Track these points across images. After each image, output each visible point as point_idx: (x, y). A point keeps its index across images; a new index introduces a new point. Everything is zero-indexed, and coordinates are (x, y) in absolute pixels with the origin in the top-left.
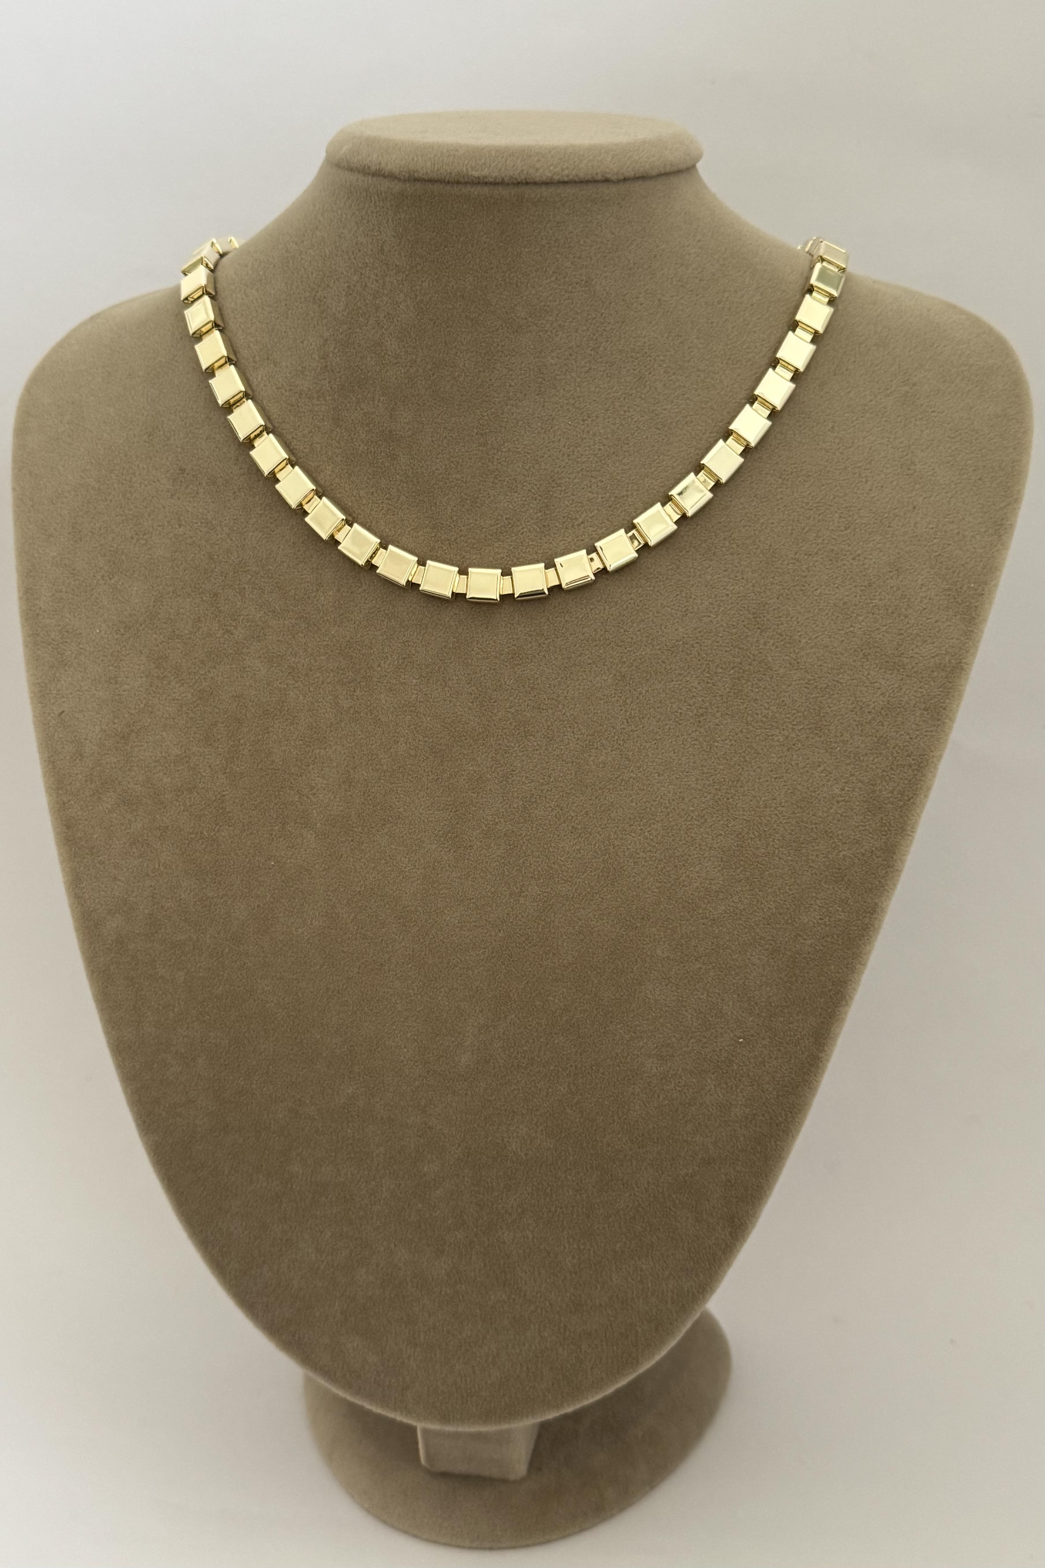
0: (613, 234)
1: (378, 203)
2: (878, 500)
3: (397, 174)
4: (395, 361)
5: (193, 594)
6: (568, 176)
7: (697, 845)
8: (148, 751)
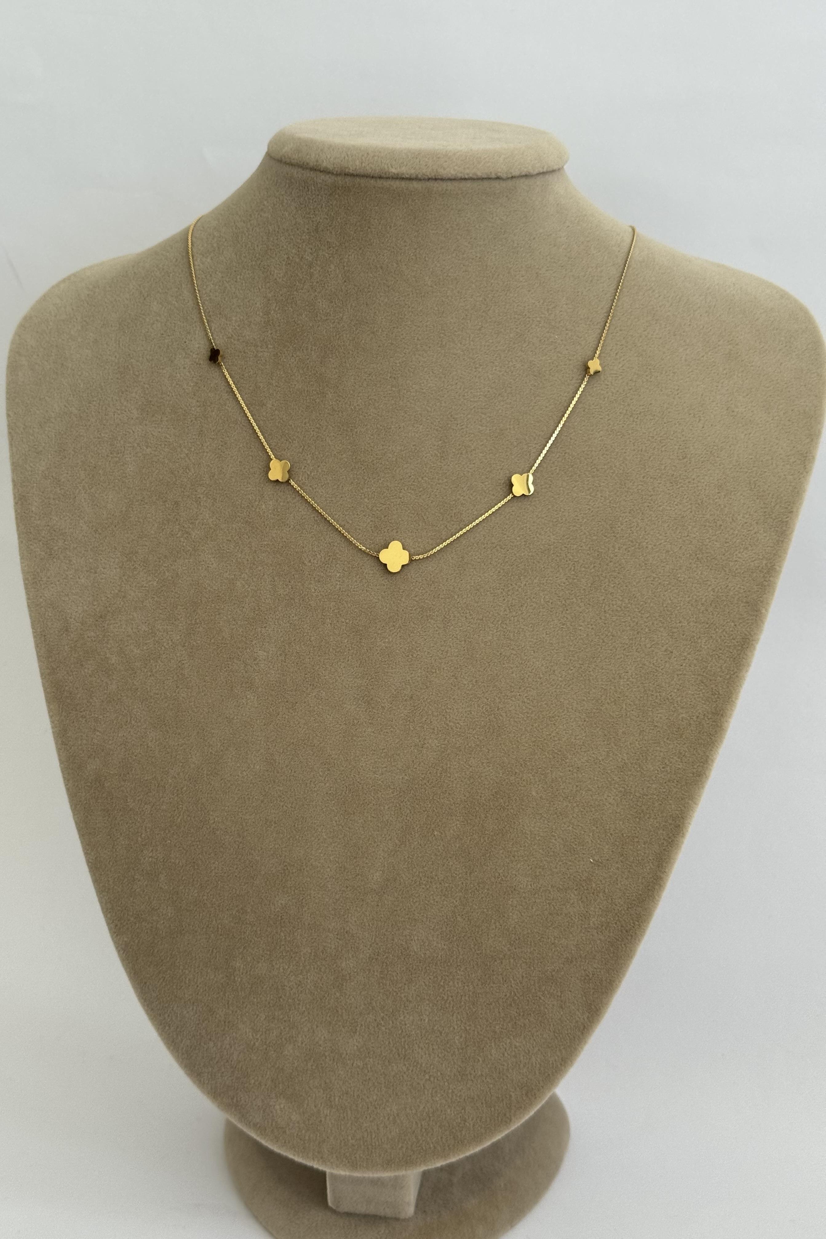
0: (502, 220)
1: (314, 192)
2: (709, 436)
3: (331, 169)
4: (326, 318)
5: (158, 502)
6: (468, 174)
7: (565, 709)
8: (122, 628)
